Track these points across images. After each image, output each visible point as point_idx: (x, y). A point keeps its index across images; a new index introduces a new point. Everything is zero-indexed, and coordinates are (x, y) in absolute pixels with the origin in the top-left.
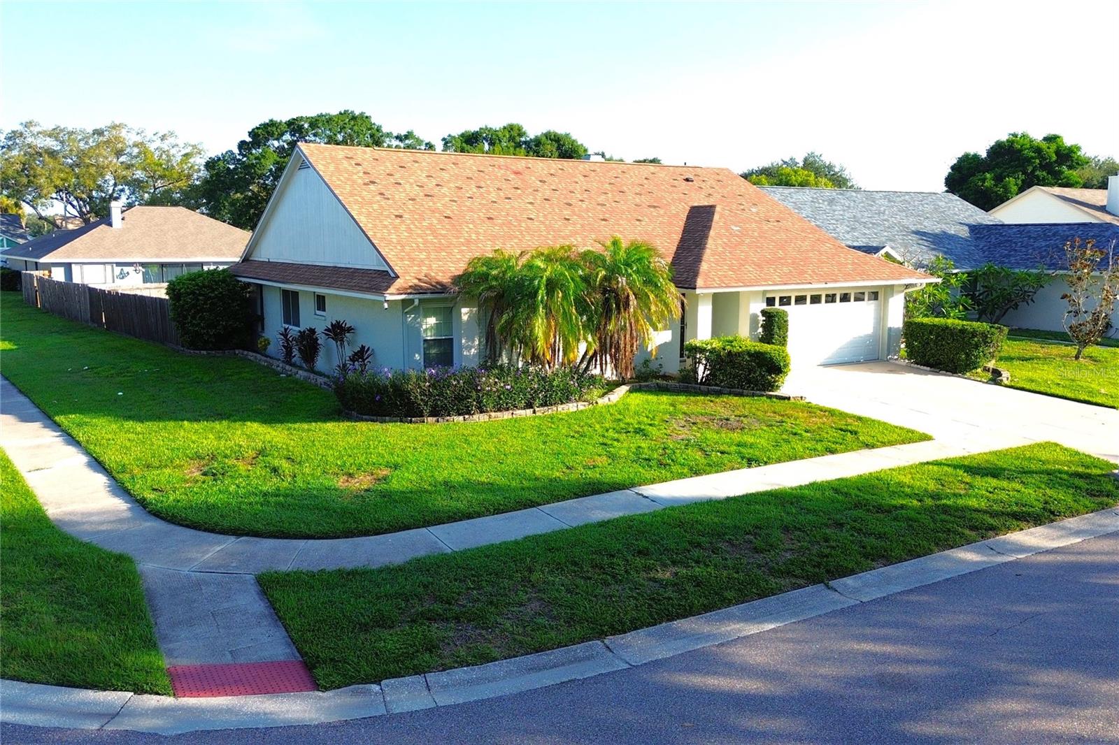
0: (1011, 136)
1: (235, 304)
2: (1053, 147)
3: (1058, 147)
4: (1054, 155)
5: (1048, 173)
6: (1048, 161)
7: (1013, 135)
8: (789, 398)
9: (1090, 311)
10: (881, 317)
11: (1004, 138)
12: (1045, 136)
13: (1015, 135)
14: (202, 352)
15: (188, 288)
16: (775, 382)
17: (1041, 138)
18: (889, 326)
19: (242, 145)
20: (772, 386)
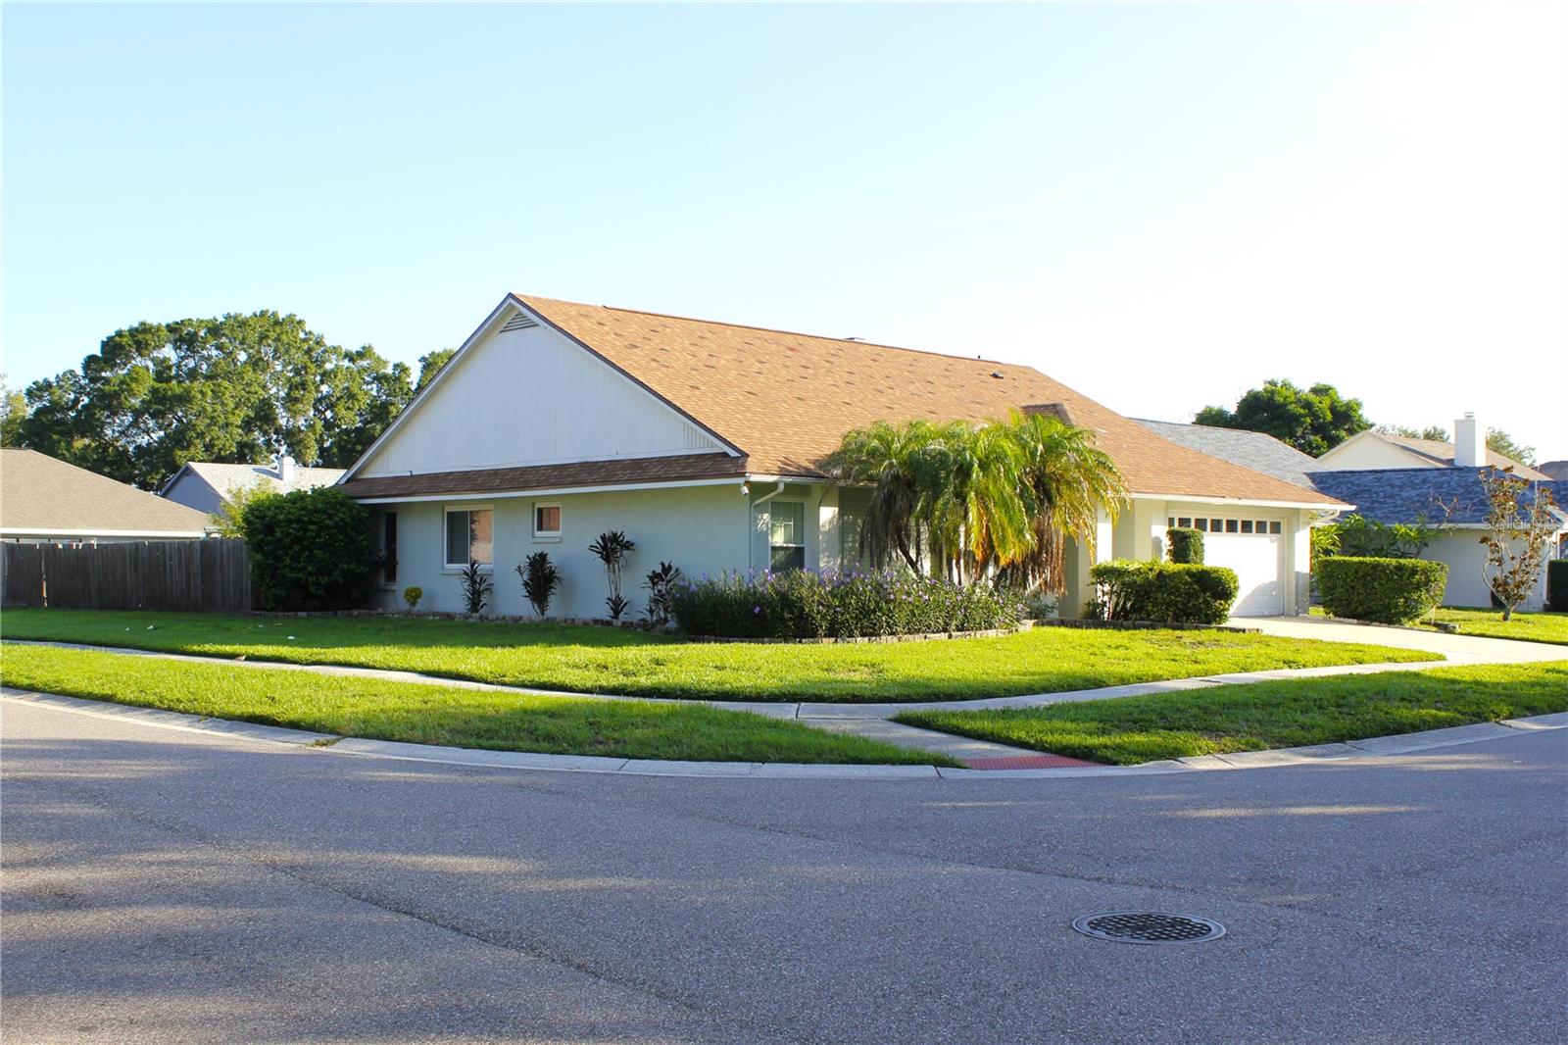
0: (1268, 385)
1: (361, 538)
2: (1326, 402)
3: (1333, 403)
4: (1328, 413)
5: (1323, 439)
6: (1321, 420)
7: (1270, 383)
8: (1244, 631)
9: (1517, 556)
10: (1286, 558)
11: (1259, 387)
12: (1313, 386)
13: (1273, 383)
14: (300, 613)
15: (289, 513)
16: (1224, 610)
17: (1307, 390)
18: (1296, 570)
19: (90, 362)
20: (1218, 616)
